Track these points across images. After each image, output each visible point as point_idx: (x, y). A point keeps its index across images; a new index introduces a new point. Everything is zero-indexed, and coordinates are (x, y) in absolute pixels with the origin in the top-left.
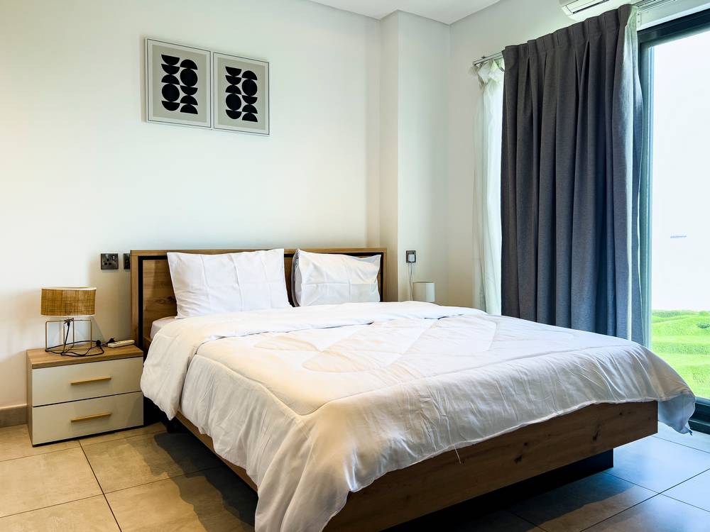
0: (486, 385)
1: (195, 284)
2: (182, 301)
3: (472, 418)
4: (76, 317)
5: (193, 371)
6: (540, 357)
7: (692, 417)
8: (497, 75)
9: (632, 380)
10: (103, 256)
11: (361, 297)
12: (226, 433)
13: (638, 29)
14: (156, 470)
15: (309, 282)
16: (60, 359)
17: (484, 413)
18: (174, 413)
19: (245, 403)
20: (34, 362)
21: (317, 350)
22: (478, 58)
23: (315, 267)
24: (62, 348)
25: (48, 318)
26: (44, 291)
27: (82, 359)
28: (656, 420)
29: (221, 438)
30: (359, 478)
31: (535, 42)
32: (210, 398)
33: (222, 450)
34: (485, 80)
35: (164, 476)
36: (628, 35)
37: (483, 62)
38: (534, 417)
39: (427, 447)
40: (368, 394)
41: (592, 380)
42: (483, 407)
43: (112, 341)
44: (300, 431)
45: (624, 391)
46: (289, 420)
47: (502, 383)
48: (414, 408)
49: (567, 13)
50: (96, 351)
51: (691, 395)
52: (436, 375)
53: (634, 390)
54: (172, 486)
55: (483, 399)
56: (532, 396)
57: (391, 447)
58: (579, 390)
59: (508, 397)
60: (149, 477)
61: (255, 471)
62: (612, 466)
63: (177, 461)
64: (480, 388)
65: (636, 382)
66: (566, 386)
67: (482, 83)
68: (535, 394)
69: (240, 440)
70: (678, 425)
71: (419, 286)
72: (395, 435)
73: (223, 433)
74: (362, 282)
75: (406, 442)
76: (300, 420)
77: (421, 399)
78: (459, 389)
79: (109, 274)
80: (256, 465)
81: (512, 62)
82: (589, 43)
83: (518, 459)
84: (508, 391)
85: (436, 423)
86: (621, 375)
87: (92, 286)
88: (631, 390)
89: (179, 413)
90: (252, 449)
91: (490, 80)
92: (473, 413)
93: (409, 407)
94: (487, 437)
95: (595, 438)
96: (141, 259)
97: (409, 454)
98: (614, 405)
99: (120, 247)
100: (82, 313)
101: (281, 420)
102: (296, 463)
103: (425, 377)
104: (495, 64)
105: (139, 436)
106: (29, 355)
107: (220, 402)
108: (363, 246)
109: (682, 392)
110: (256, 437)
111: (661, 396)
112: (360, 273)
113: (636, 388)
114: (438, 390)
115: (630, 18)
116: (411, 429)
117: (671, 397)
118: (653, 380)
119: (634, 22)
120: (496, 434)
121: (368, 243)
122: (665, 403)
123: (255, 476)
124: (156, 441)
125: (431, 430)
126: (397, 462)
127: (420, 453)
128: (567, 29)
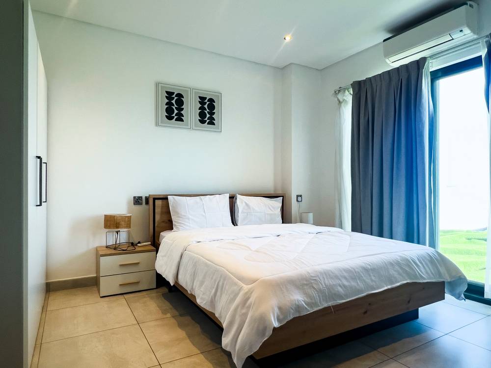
0: (347, 271)
1: (182, 212)
2: (176, 222)
3: (339, 288)
4: (121, 230)
5: (184, 260)
6: (378, 255)
7: (466, 291)
8: (348, 98)
9: (430, 269)
10: (134, 197)
11: (272, 221)
12: (204, 294)
13: (430, 71)
14: (164, 312)
15: (243, 212)
16: (113, 252)
17: (346, 286)
18: (174, 282)
19: (214, 278)
20: (101, 253)
21: (251, 250)
22: (337, 88)
23: (246, 204)
24: (114, 246)
25: (107, 230)
26: (106, 216)
27: (125, 252)
28: (444, 293)
29: (201, 296)
30: (279, 320)
31: (370, 79)
32: (194, 275)
33: (202, 302)
34: (341, 100)
35: (169, 315)
36: (425, 74)
37: (340, 90)
38: (375, 289)
39: (316, 304)
40: (282, 275)
41: (407, 269)
42: (346, 283)
43: (139, 243)
44: (246, 293)
45: (426, 276)
46: (239, 288)
47: (356, 270)
48: (308, 283)
49: (389, 62)
50: (131, 248)
51: (465, 278)
52: (319, 265)
53: (431, 275)
54: (173, 321)
55: (345, 278)
56: (373, 278)
57: (296, 304)
58: (400, 274)
59: (360, 278)
60: (161, 315)
61: (220, 314)
62: (418, 318)
63: (175, 308)
64: (344, 273)
65: (433, 271)
66: (392, 272)
67: (339, 102)
68: (374, 276)
69: (212, 297)
70: (458, 296)
71: (304, 215)
72: (298, 297)
73: (202, 293)
74: (272, 213)
75: (304, 301)
76: (246, 288)
77: (312, 278)
78: (332, 273)
79: (138, 207)
80: (221, 312)
81: (357, 90)
82: (402, 79)
83: (365, 312)
84: (360, 274)
85: (320, 291)
86: (424, 266)
87: (129, 213)
88: (429, 275)
89: (176, 282)
90: (218, 302)
91: (344, 100)
92: (340, 286)
93: (305, 282)
94: (348, 300)
95: (409, 302)
96: (155, 199)
97: (306, 308)
98: (420, 283)
99: (144, 194)
100: (125, 228)
101: (236, 288)
102: (244, 311)
103: (313, 266)
104: (347, 91)
105: (154, 294)
106: (98, 249)
107: (200, 277)
108: (272, 192)
109: (459, 277)
110: (221, 296)
111: (447, 278)
112: (270, 207)
113: (432, 273)
114: (321, 273)
115: (426, 64)
116: (306, 294)
117: (453, 280)
118: (442, 270)
119: (428, 67)
120: (353, 298)
121: (275, 190)
122: (450, 283)
123: (221, 317)
124: (163, 296)
125: (317, 295)
126: (299, 312)
127: (312, 307)
128: (389, 71)
